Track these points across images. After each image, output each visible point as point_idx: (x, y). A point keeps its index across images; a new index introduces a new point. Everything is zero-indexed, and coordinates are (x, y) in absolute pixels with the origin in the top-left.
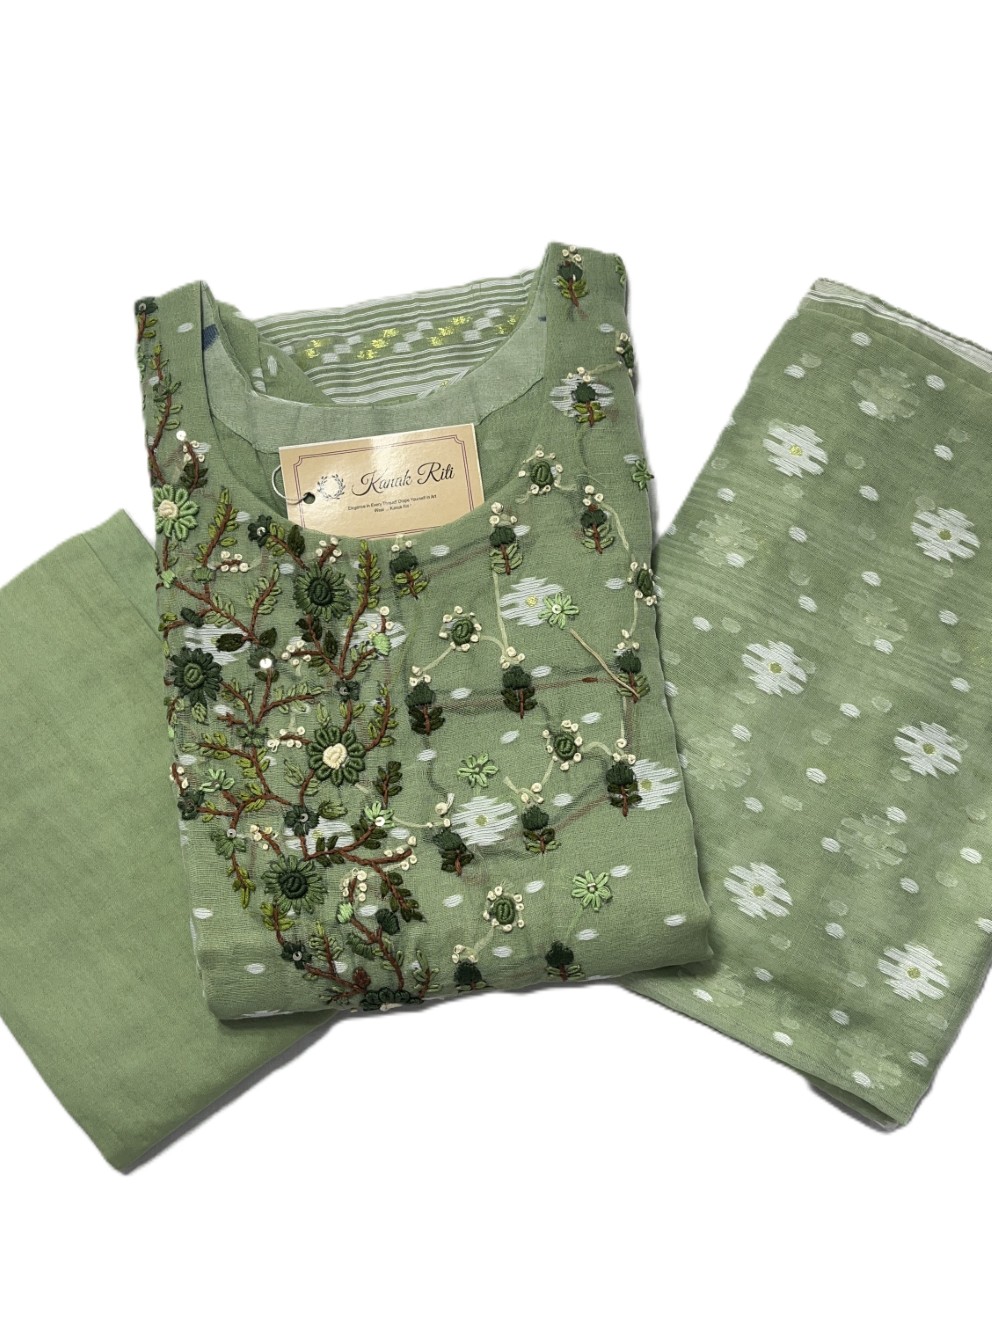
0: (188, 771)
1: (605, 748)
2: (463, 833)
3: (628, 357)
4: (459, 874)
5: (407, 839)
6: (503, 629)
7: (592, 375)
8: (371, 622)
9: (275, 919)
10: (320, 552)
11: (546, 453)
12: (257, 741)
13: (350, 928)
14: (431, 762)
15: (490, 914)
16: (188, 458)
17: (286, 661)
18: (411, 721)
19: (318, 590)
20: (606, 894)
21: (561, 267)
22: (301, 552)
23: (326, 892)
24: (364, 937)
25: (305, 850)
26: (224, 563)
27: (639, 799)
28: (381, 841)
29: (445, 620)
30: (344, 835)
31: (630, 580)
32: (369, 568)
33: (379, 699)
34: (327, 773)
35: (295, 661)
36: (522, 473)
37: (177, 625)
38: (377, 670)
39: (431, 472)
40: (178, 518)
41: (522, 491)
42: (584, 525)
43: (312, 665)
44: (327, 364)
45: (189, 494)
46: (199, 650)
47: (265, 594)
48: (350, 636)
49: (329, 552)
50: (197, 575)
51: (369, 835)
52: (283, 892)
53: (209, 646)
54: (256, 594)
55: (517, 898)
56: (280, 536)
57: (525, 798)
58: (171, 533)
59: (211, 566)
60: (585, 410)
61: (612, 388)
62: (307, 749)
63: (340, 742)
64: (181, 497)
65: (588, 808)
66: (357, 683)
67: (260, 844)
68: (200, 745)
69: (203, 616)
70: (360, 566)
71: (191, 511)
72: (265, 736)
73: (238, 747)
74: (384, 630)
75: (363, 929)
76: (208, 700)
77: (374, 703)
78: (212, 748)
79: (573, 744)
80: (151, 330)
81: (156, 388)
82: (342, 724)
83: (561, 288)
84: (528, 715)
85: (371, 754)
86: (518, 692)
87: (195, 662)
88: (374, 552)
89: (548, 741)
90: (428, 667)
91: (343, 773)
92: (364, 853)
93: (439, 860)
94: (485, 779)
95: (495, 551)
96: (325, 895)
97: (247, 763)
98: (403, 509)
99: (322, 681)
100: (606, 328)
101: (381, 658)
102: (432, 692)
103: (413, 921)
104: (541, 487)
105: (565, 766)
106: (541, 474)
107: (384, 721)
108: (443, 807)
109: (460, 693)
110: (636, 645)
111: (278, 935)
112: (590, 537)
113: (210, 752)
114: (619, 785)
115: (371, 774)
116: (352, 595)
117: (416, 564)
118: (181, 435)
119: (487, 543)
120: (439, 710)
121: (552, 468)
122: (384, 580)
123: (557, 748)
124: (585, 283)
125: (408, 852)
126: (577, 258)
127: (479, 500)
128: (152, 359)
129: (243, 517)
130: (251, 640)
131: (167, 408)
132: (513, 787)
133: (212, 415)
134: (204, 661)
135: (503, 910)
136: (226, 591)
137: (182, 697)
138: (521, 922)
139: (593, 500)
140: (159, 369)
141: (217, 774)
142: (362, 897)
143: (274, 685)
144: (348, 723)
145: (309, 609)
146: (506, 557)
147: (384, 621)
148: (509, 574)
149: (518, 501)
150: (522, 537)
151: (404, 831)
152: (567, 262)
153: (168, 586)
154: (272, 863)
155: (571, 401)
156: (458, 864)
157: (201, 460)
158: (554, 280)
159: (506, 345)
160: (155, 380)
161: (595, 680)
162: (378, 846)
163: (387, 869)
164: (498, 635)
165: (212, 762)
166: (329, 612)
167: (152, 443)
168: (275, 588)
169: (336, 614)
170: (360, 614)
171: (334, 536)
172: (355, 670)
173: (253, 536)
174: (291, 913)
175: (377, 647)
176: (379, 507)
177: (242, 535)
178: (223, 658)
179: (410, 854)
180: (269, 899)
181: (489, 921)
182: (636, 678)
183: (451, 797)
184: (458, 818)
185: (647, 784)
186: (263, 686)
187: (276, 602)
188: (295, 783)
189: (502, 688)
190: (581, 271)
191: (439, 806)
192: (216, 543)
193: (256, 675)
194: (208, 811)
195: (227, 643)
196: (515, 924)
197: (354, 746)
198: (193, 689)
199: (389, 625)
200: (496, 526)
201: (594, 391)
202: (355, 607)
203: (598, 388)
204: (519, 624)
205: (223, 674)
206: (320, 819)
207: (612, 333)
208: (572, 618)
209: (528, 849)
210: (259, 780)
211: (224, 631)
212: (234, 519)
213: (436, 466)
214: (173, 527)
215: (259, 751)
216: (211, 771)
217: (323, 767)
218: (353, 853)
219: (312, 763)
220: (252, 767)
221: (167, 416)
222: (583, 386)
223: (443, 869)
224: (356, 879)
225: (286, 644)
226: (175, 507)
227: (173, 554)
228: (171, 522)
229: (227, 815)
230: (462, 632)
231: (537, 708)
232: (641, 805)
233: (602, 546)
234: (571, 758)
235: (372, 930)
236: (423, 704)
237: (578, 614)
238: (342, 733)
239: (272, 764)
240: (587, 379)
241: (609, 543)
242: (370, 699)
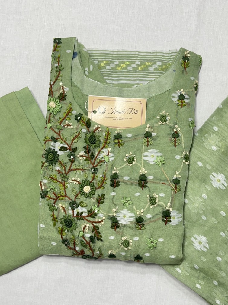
0: (45, 184)
1: (164, 205)
2: (119, 219)
3: (196, 88)
4: (115, 230)
5: (102, 218)
6: (142, 162)
7: (185, 92)
8: (105, 151)
9: (61, 232)
10: (94, 128)
11: (166, 113)
12: (65, 180)
13: (82, 239)
14: (114, 196)
15: (121, 244)
16: (61, 91)
17: (78, 157)
18: (110, 183)
19: (92, 139)
20: (155, 246)
21: (183, 57)
22: (89, 127)
23: (77, 227)
24: (85, 242)
25: (73, 214)
26: (66, 125)
27: (170, 221)
28: (95, 216)
29: (126, 156)
30: (85, 212)
31: (182, 157)
32: (108, 136)
33: (103, 175)
34: (84, 194)
35: (81, 158)
36: (158, 117)
37: (49, 141)
38: (104, 166)
39: (131, 111)
40: (55, 108)
41: (156, 123)
42: (172, 137)
43: (85, 160)
44: (107, 69)
45: (60, 102)
46: (54, 150)
47: (76, 137)
48: (98, 154)
49: (97, 129)
50: (58, 127)
51: (92, 214)
52: (65, 225)
53: (57, 148)
54: (74, 136)
55: (131, 241)
56: (84, 121)
57: (138, 213)
58: (52, 112)
59: (62, 125)
60: (181, 102)
61: (190, 97)
62: (79, 185)
63: (89, 185)
64: (57, 102)
65: (155, 220)
66: (97, 169)
67: (61, 210)
68: (49, 177)
69: (57, 139)
70: (105, 135)
71: (59, 107)
72: (68, 179)
73: (60, 180)
74: (108, 155)
75: (85, 240)
76: (54, 164)
77: (101, 176)
78: (52, 179)
79: (155, 201)
80: (58, 49)
81: (56, 67)
82: (91, 180)
83: (182, 63)
84: (144, 189)
85: (97, 190)
86: (143, 181)
87: (52, 153)
88: (110, 131)
89: (148, 198)
90: (119, 168)
91: (88, 194)
92: (89, 219)
93: (110, 225)
94: (128, 205)
95: (145, 139)
96: (76, 228)
97: (62, 185)
98: (121, 121)
99: (88, 166)
100: (192, 78)
101: (106, 163)
102: (118, 176)
103: (99, 241)
104: (162, 122)
105: (151, 207)
106: (163, 119)
107: (103, 182)
108: (114, 210)
109: (126, 178)
110: (180, 176)
111: (62, 237)
112: (173, 141)
113: (52, 180)
114: (166, 216)
115: (96, 196)
116: (101, 142)
117: (121, 138)
118: (61, 84)
119: (143, 136)
120: (119, 182)
121: (167, 118)
122: (111, 140)
123: (150, 201)
124: (189, 63)
125: (102, 221)
126: (189, 55)
127: (144, 122)
128: (57, 58)
129: (74, 112)
130: (69, 149)
131: (59, 74)
132: (135, 209)
133: (71, 79)
134: (54, 153)
135: (126, 244)
136: (66, 134)
137: (47, 162)
138: (130, 248)
139: (177, 129)
140: (58, 62)
141: (53, 187)
142: (87, 231)
143: (73, 164)
144: (92, 180)
145: (88, 144)
146: (148, 141)
147: (109, 152)
148: (148, 146)
149: (155, 125)
150: (154, 136)
151: (102, 215)
152: (185, 56)
153: (48, 128)
154: (64, 216)
155: (177, 98)
156: (115, 227)
157: (65, 92)
158: (181, 60)
159: (162, 77)
160: (56, 65)
161: (166, 184)
162: (94, 217)
163: (95, 225)
164: (141, 164)
165: (52, 182)
166: (94, 146)
167: (52, 83)
168: (79, 136)
169: (95, 147)
170: (102, 148)
171: (100, 124)
172: (97, 165)
173: (76, 119)
174: (66, 231)
175: (105, 160)
176: (114, 119)
177: (73, 117)
178: (60, 153)
179: (103, 222)
180: (61, 226)
181: (121, 246)
182: (177, 186)
183: (117, 207)
184: (118, 214)
185: (174, 218)
186: (70, 163)
187: (79, 139)
188: (74, 194)
189: (139, 179)
190: (189, 59)
191: (113, 209)
192: (65, 118)
193: (69, 160)
194: (48, 197)
195: (63, 149)
196: (128, 248)
197: (93, 187)
198: (50, 161)
199: (110, 154)
200: (147, 132)
201: (184, 97)
202: (101, 146)
203: (186, 96)
204: (148, 162)
205: (59, 157)
206: (79, 206)
207: (194, 80)
208: (163, 164)
209: (136, 228)
210: (64, 191)
211: (62, 145)
212: (72, 112)
213: (133, 110)
214: (53, 110)
215: (66, 183)
216: (51, 185)
217: (83, 192)
218: (86, 218)
219: (80, 190)
220: (63, 187)
221: (58, 77)
222: (182, 95)
223: (111, 228)
224: (86, 226)
225: (79, 152)
226: (55, 104)
227: (52, 119)
228: (53, 109)
229: (53, 199)
230: (131, 160)
231: (147, 188)
232: (171, 223)
233: (176, 145)
234: (154, 205)
235: (88, 241)
236: (115, 179)
237: (165, 164)
238: (90, 183)
239: (68, 187)
240: (183, 93)
241: (178, 144)
242: (100, 175)
